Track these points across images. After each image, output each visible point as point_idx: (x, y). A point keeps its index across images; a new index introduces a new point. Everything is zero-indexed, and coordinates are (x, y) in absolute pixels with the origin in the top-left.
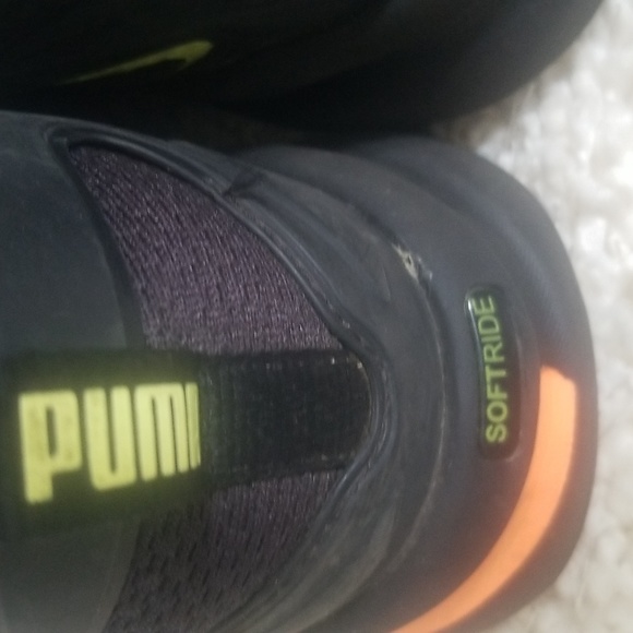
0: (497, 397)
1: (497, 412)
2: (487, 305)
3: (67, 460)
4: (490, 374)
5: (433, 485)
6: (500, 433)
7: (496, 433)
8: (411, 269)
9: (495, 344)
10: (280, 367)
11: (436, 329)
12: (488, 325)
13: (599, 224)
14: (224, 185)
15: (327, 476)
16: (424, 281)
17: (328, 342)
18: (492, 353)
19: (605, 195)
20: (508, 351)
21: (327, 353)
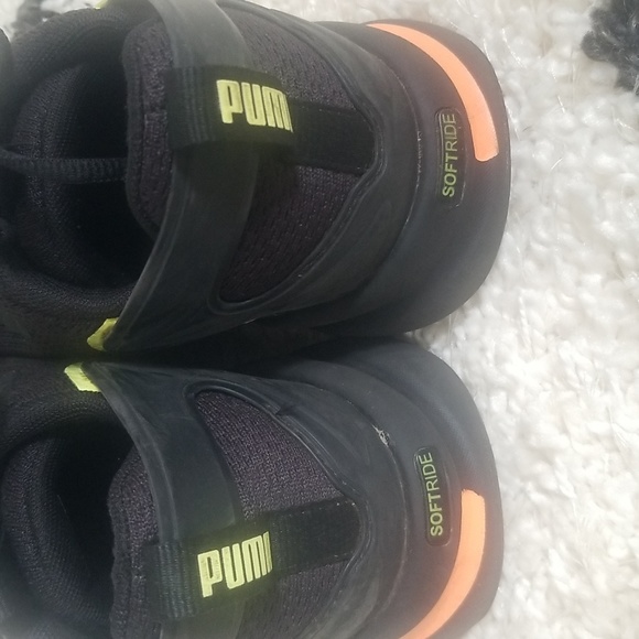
0: (435, 510)
1: (436, 519)
2: (428, 459)
3: (217, 579)
4: (430, 498)
5: (403, 562)
6: (439, 531)
7: (436, 530)
8: (383, 440)
9: (433, 480)
10: (309, 512)
11: (399, 475)
12: (429, 469)
13: (503, 394)
14: (277, 408)
15: (338, 565)
16: (391, 447)
17: (335, 493)
18: (432, 486)
19: (503, 380)
20: (441, 484)
21: (334, 501)
